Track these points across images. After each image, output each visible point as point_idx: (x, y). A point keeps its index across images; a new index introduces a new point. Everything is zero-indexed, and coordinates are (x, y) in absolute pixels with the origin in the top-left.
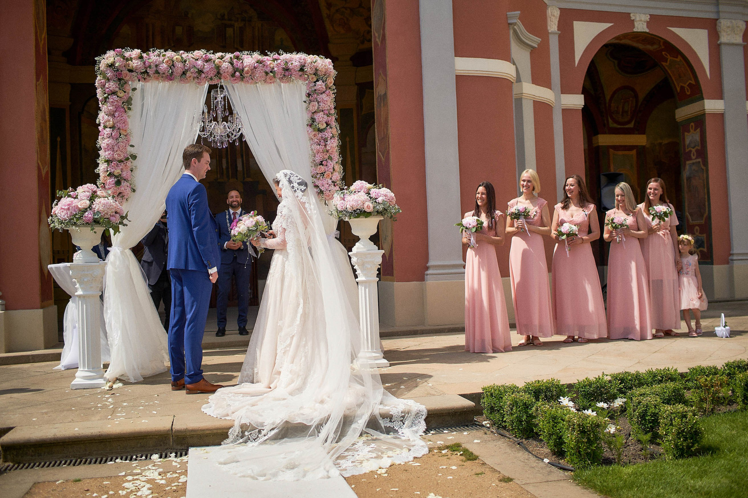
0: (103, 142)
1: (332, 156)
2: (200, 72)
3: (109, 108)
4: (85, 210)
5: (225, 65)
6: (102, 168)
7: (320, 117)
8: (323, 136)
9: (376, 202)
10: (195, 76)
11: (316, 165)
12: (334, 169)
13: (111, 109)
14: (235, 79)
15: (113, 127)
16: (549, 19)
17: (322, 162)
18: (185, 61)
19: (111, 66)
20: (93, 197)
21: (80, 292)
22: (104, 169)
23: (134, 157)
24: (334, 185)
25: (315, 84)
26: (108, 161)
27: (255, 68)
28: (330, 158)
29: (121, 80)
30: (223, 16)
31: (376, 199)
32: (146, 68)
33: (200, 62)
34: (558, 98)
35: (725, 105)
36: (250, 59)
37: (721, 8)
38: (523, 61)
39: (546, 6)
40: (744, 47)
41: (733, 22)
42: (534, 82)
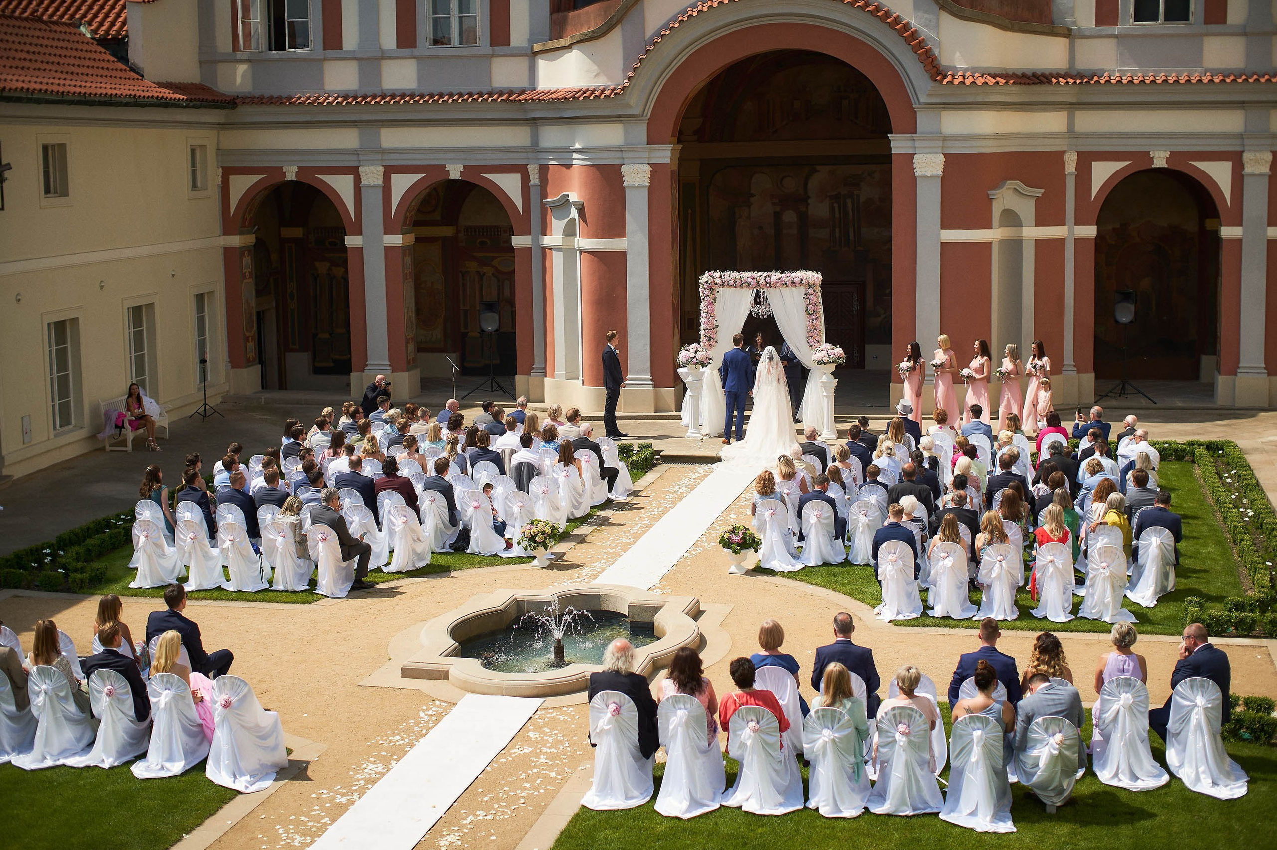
0: (703, 320)
3: (706, 303)
4: (692, 359)
5: (762, 281)
7: (810, 307)
10: (747, 286)
11: (808, 332)
12: (817, 335)
15: (707, 312)
16: (1067, 163)
17: (811, 331)
18: (742, 277)
19: (707, 282)
20: (697, 350)
21: (690, 394)
22: (703, 333)
23: (717, 326)
24: (817, 343)
26: (705, 330)
27: (777, 280)
29: (711, 290)
32: (723, 281)
34: (1071, 231)
35: (1244, 232)
36: (775, 276)
37: (1246, 141)
38: (1026, 209)
39: (1064, 152)
40: (1270, 177)
41: (1258, 154)
42: (1037, 224)
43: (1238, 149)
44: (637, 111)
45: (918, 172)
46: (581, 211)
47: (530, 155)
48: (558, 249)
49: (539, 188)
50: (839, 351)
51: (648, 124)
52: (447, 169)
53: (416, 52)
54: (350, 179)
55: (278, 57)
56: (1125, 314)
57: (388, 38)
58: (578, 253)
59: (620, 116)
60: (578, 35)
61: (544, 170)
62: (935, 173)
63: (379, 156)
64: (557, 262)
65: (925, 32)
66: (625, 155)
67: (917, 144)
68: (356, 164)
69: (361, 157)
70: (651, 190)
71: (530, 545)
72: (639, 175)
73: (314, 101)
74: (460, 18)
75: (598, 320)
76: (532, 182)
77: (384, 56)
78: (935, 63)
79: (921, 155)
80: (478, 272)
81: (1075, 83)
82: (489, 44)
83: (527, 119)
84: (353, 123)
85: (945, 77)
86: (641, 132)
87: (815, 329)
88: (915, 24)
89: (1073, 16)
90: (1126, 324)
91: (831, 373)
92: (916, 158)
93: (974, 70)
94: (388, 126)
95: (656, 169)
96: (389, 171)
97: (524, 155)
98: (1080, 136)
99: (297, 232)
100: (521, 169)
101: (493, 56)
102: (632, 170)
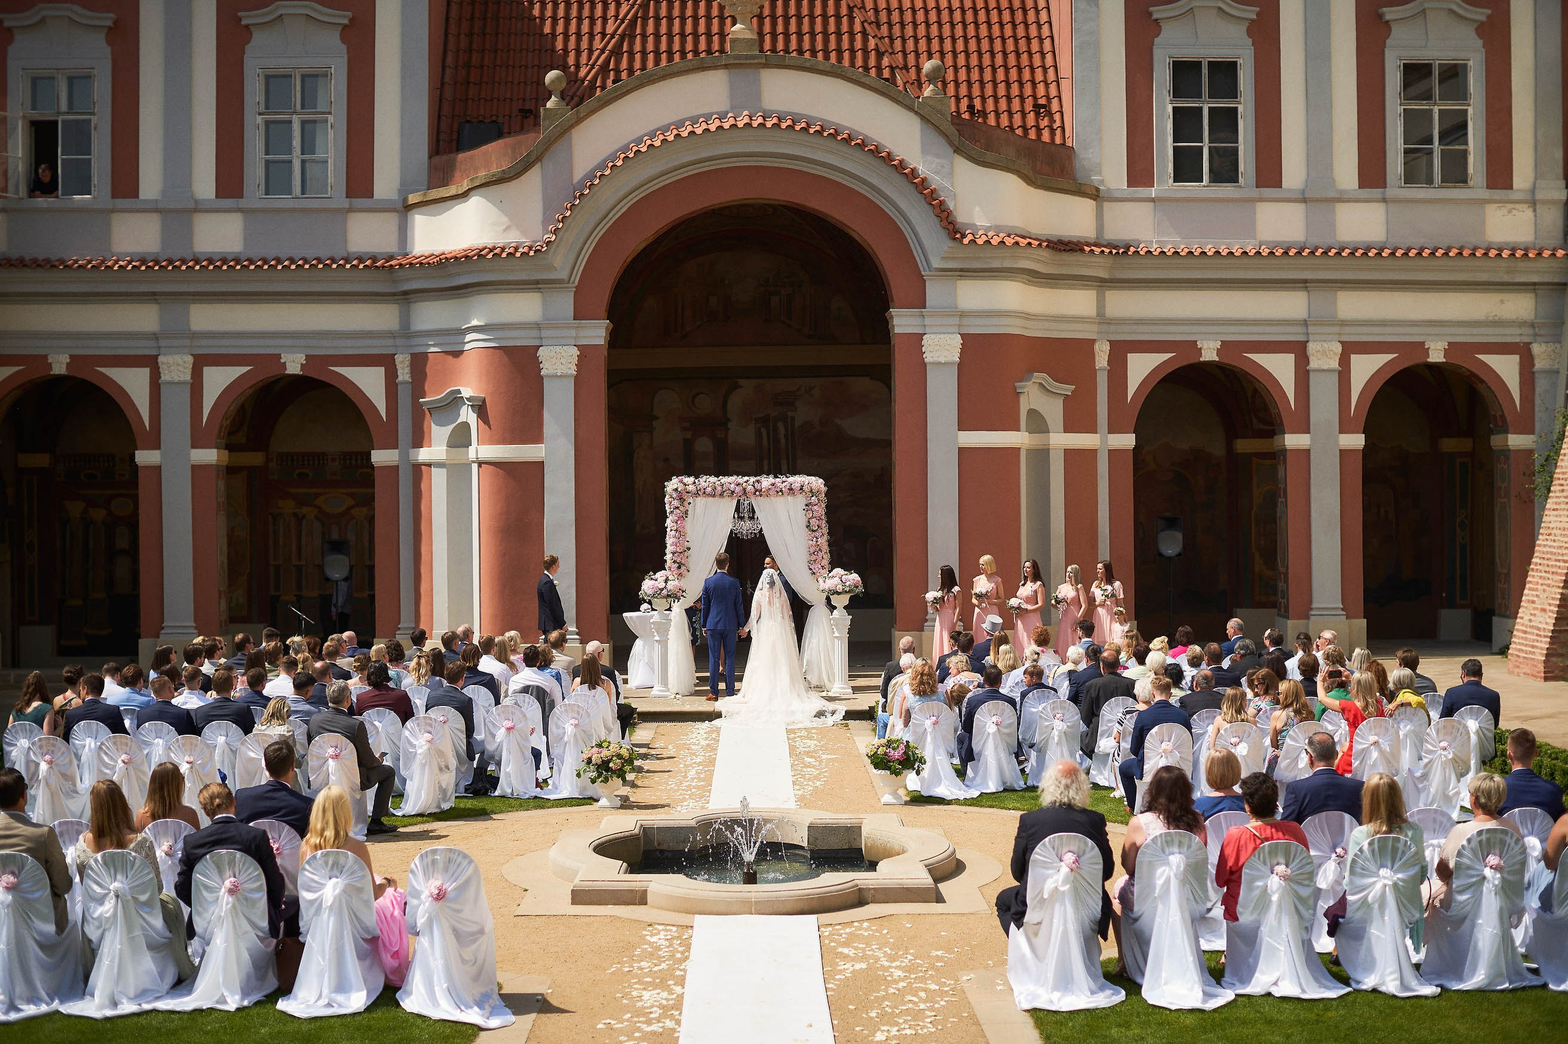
0: (669, 540)
1: (822, 549)
2: (733, 492)
3: (674, 517)
4: (662, 590)
5: (750, 486)
6: (668, 557)
7: (813, 521)
8: (816, 535)
9: (846, 584)
10: (730, 494)
11: (810, 555)
12: (823, 558)
14: (756, 497)
15: (676, 530)
16: (1097, 355)
17: (815, 552)
18: (723, 484)
19: (676, 490)
20: (666, 581)
21: (657, 638)
22: (670, 559)
23: (689, 549)
24: (825, 568)
26: (674, 553)
27: (770, 487)
29: (681, 499)
30: (767, 281)
31: (848, 581)
32: (697, 489)
34: (1104, 441)
35: (1311, 439)
36: (766, 481)
37: (1311, 329)
38: (1053, 411)
39: (1093, 341)
40: (1340, 372)
41: (1325, 344)
42: (1066, 430)
43: (1302, 338)
44: (563, 275)
45: (928, 358)
46: (481, 409)
47: (399, 342)
48: (440, 465)
49: (410, 386)
50: (854, 578)
51: (575, 292)
52: (282, 361)
53: (243, 203)
54: (144, 373)
55: (45, 205)
56: (1171, 545)
57: (205, 184)
58: (475, 467)
59: (537, 282)
60: (482, 175)
61: (419, 362)
62: (950, 359)
63: (187, 342)
64: (438, 484)
65: (936, 181)
66: (544, 333)
67: (927, 321)
68: (154, 352)
69: (162, 343)
70: (577, 379)
71: (599, 776)
72: (563, 361)
73: (100, 265)
74: (303, 162)
75: (505, 554)
76: (400, 378)
77: (199, 208)
78: (950, 219)
79: (933, 336)
80: (295, 515)
81: (1111, 252)
82: (344, 195)
83: (394, 294)
84: (152, 297)
85: (964, 236)
86: (565, 303)
87: (820, 550)
88: (923, 170)
89: (1100, 174)
90: (1170, 558)
91: (845, 608)
92: (926, 340)
93: (998, 229)
94: (201, 302)
95: (585, 353)
96: (201, 362)
97: (390, 342)
98: (1110, 322)
99: (42, 460)
100: (387, 361)
101: (351, 210)
102: (553, 354)
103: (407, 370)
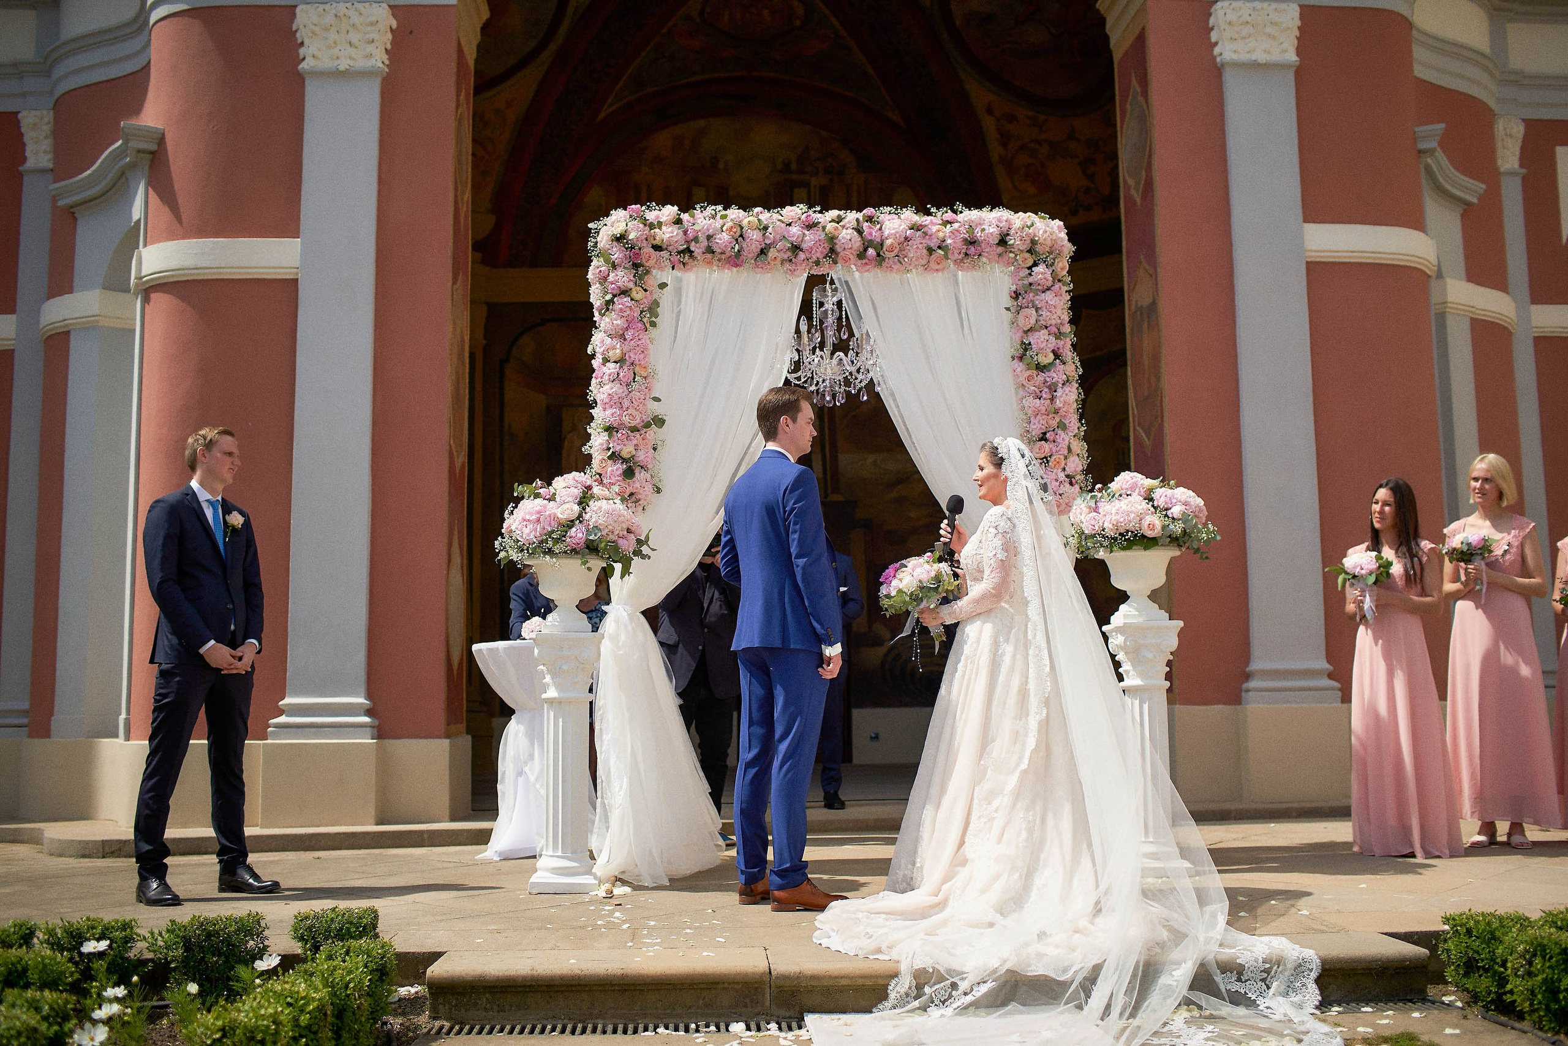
0: (601, 390)
1: (1067, 422)
2: (796, 248)
3: (615, 322)
4: (571, 524)
5: (846, 235)
6: (597, 442)
7: (1041, 340)
8: (1048, 379)
9: (1166, 515)
10: (786, 257)
12: (1069, 450)
13: (618, 325)
14: (866, 264)
15: (620, 361)
16: (1499, 145)
17: (1045, 434)
18: (766, 228)
19: (620, 239)
20: (584, 500)
22: (602, 444)
23: (659, 422)
24: (1071, 484)
25: (1029, 271)
26: (610, 429)
27: (907, 239)
28: (1062, 426)
29: (637, 266)
30: (787, 165)
31: (1167, 509)
32: (688, 242)
33: (795, 230)
34: (1524, 314)
38: (1446, 233)
39: (1492, 109)
42: (1470, 276)
45: (1227, 51)
46: (155, 163)
47: (30, 81)
48: (87, 330)
49: (49, 176)
62: (1276, 57)
64: (80, 368)
70: (389, 82)
72: (354, 37)
76: (31, 163)
79: (1236, 4)
92: (1218, 18)
95: (410, 22)
97: (11, 86)
98: (1521, 79)
102: (329, 19)
103: (46, 144)
